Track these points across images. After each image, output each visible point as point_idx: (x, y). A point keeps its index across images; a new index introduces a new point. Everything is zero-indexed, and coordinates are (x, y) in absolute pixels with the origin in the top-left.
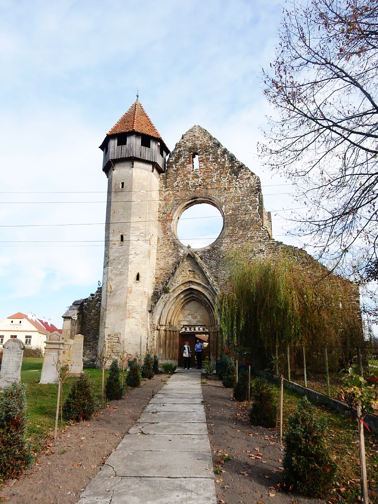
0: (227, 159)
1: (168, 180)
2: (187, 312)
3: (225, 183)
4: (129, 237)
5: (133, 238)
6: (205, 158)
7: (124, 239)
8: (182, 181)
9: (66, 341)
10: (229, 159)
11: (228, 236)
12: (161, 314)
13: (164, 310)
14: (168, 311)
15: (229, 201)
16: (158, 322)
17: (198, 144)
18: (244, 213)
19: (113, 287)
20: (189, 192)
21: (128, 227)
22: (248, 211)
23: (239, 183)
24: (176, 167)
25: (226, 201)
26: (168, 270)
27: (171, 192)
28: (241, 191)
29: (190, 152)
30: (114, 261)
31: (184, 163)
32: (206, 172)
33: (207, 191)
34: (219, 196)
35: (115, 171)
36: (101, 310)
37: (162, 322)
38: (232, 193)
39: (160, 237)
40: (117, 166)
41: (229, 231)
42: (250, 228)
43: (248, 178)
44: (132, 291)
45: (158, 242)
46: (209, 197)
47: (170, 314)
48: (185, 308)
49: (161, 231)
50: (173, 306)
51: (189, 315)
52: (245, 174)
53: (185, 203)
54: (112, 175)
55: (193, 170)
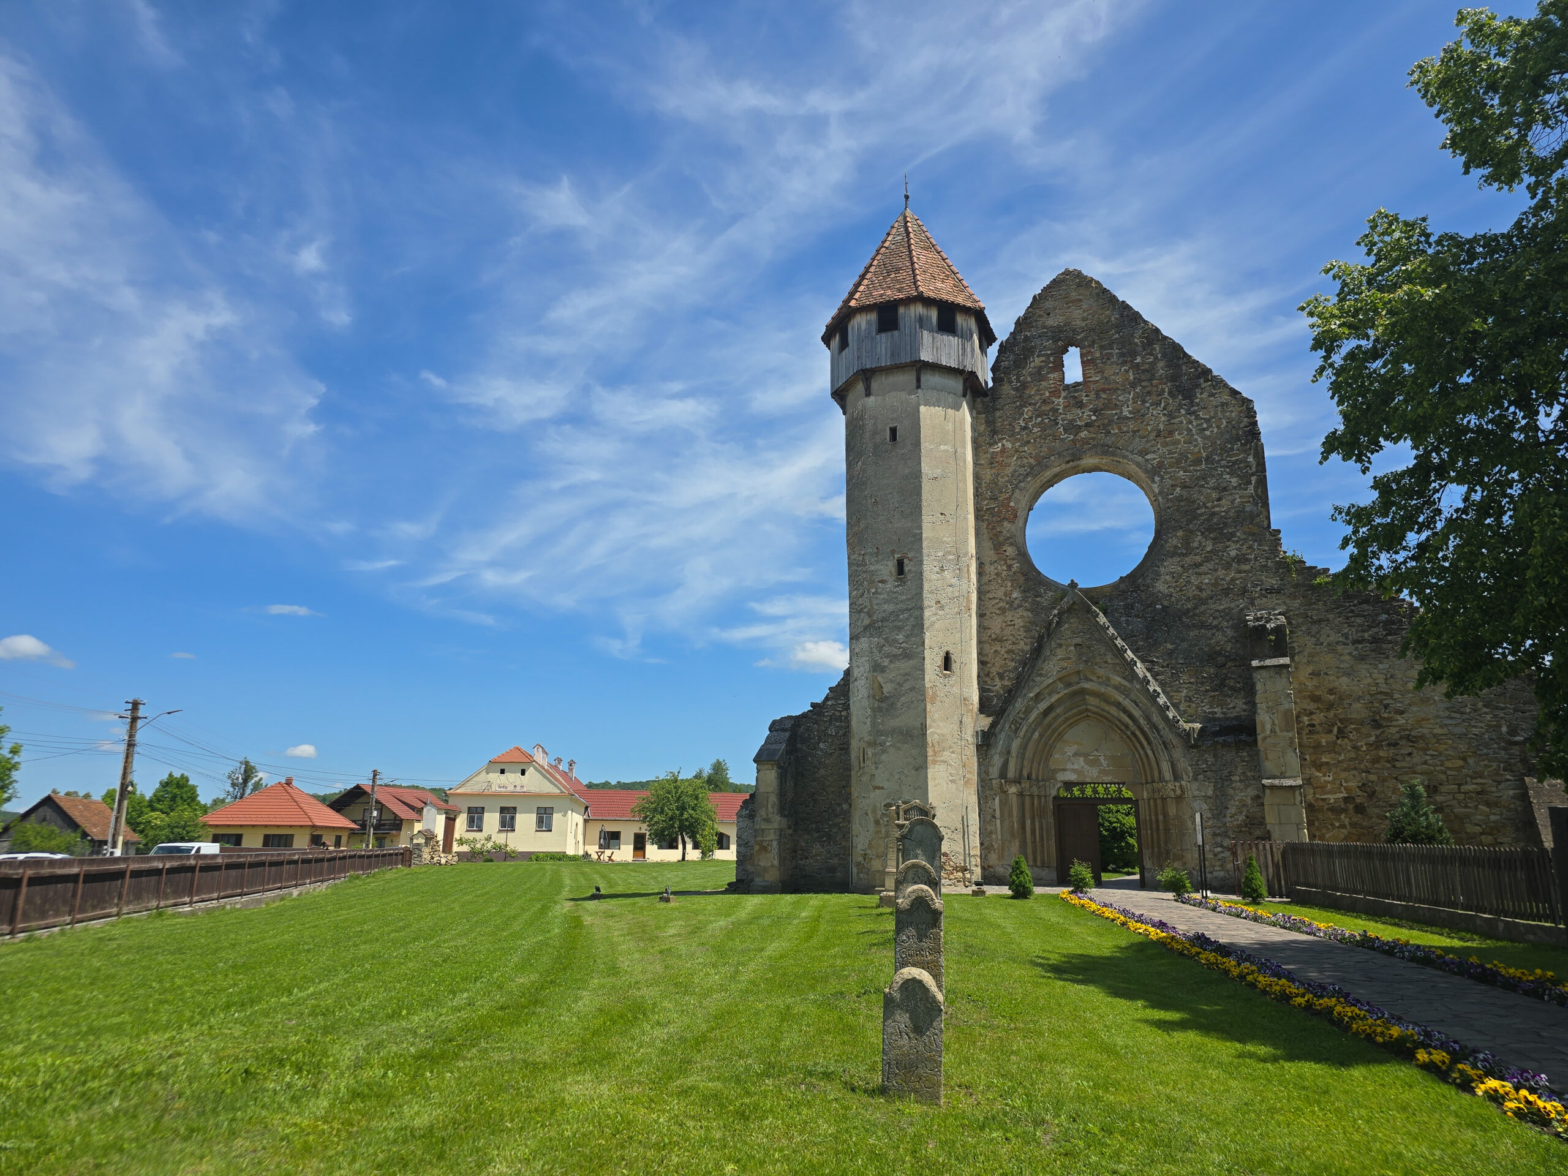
0: (1159, 355)
1: (998, 414)
2: (1070, 750)
3: (1157, 417)
4: (921, 563)
5: (929, 569)
6: (1098, 355)
7: (906, 569)
8: (1038, 416)
9: (767, 820)
10: (1164, 355)
11: (1173, 554)
12: (1009, 753)
13: (1016, 744)
14: (1024, 747)
15: (1171, 466)
16: (1003, 774)
17: (1078, 317)
18: (1214, 495)
19: (887, 688)
20: (1057, 444)
21: (918, 539)
22: (1225, 489)
23: (1198, 417)
24: (1018, 380)
25: (1161, 465)
26: (1014, 643)
27: (1009, 445)
28: (1205, 438)
29: (1055, 341)
30: (886, 624)
31: (1040, 368)
32: (1104, 390)
33: (1109, 440)
34: (1143, 453)
35: (872, 398)
36: (855, 744)
37: (1011, 774)
38: (1178, 442)
39: (987, 560)
40: (875, 385)
41: (1174, 541)
42: (1233, 534)
43: (1223, 404)
44: (935, 695)
45: (980, 574)
46: (1113, 454)
47: (1029, 753)
48: (1066, 737)
49: (988, 544)
50: (1036, 735)
51: (1076, 754)
52: (1212, 395)
53: (1048, 474)
54: (864, 408)
55: (1067, 387)
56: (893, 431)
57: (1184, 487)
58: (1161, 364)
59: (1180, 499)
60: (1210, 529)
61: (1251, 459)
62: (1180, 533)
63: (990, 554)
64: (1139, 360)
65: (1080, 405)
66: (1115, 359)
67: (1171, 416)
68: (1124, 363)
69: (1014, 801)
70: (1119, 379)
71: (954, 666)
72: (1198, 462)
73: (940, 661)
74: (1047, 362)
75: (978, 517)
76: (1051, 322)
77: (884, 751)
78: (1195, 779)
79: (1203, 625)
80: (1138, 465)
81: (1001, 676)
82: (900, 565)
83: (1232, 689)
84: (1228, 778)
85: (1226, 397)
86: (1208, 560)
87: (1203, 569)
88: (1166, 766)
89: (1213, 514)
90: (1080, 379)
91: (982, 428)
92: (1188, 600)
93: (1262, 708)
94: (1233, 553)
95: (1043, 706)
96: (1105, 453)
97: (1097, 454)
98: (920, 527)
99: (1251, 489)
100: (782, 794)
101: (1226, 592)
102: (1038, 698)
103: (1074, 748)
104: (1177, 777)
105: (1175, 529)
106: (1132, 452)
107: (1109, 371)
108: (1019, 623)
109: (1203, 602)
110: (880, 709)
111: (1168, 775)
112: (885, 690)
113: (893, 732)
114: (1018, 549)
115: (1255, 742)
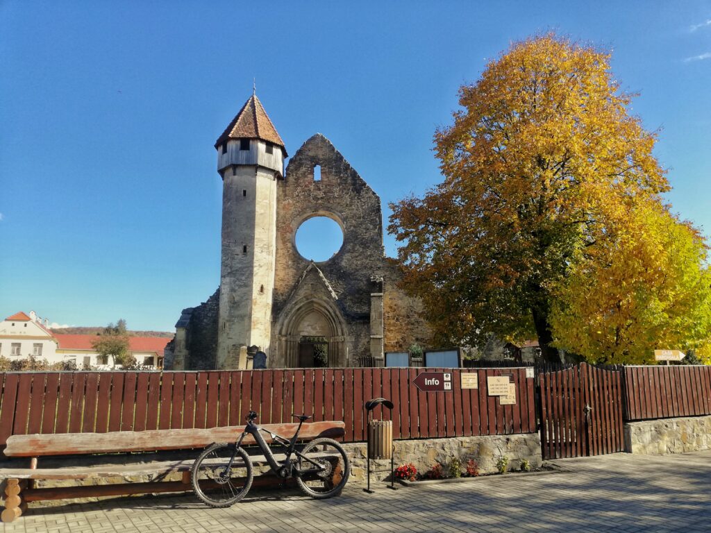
0: (349, 175)
1: (287, 188)
2: (306, 324)
3: (347, 199)
4: (253, 248)
5: (257, 250)
6: (327, 170)
7: (247, 250)
8: (303, 191)
9: (180, 352)
10: (351, 175)
11: (349, 252)
12: (283, 325)
13: (286, 321)
14: (289, 322)
15: (351, 218)
16: (280, 333)
17: (321, 154)
18: (364, 231)
19: (236, 299)
20: (310, 204)
21: (252, 238)
22: (368, 229)
23: (361, 201)
24: (296, 175)
25: (347, 217)
26: (288, 282)
27: (291, 202)
28: (363, 209)
29: (312, 162)
30: (237, 272)
31: (305, 173)
32: (329, 185)
33: (329, 205)
34: (341, 212)
35: (236, 177)
36: (221, 321)
37: (284, 332)
38: (353, 209)
39: (279, 248)
40: (238, 171)
41: (349, 247)
42: (369, 247)
43: (370, 197)
44: (256, 302)
45: (277, 253)
46: (330, 211)
47: (291, 325)
48: (305, 319)
49: (280, 241)
50: (294, 318)
51: (308, 326)
52: (367, 193)
53: (305, 215)
54: (232, 180)
55: (314, 182)
56: (245, 192)
57: (354, 227)
58: (350, 178)
59: (352, 231)
60: (362, 244)
61: (377, 219)
62: (352, 244)
63: (281, 246)
64: (342, 175)
65: (319, 190)
66: (333, 173)
67: (352, 199)
68: (337, 175)
69: (284, 343)
70: (334, 181)
71: (265, 291)
72: (359, 218)
73: (259, 289)
74: (308, 170)
75: (277, 230)
76: (311, 154)
77: (233, 324)
78: (349, 335)
79: (356, 279)
80: (339, 216)
81: (282, 295)
82: (245, 248)
83: (364, 303)
84: (360, 335)
85: (370, 194)
86: (360, 255)
87: (358, 258)
88: (339, 331)
89: (363, 238)
90: (320, 179)
91: (281, 193)
92: (352, 269)
93: (373, 310)
94: (369, 253)
95: (297, 307)
96: (327, 210)
97: (324, 210)
98: (254, 234)
99: (376, 230)
100: (187, 341)
101: (365, 267)
102: (296, 304)
103: (308, 323)
104: (343, 334)
105: (350, 242)
106: (337, 211)
107: (331, 178)
108: (291, 274)
109: (357, 271)
110: (233, 307)
111: (340, 333)
113: (238, 316)
114: (292, 244)
115: (369, 322)
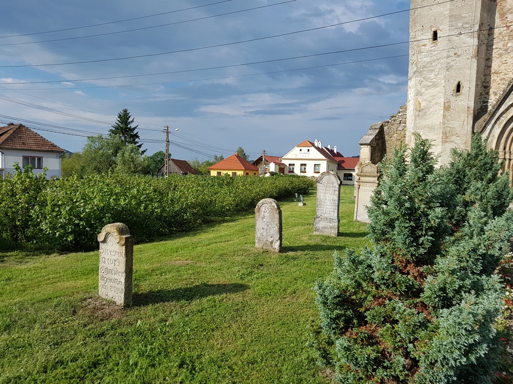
7: (438, 36)
12: (493, 136)
21: (445, 17)
26: (505, 74)
30: (425, 69)
36: (407, 134)
37: (493, 147)
44: (449, 106)
73: (454, 88)
81: (496, 94)
82: (435, 34)
98: (448, 10)
100: (372, 159)
112: (422, 105)
